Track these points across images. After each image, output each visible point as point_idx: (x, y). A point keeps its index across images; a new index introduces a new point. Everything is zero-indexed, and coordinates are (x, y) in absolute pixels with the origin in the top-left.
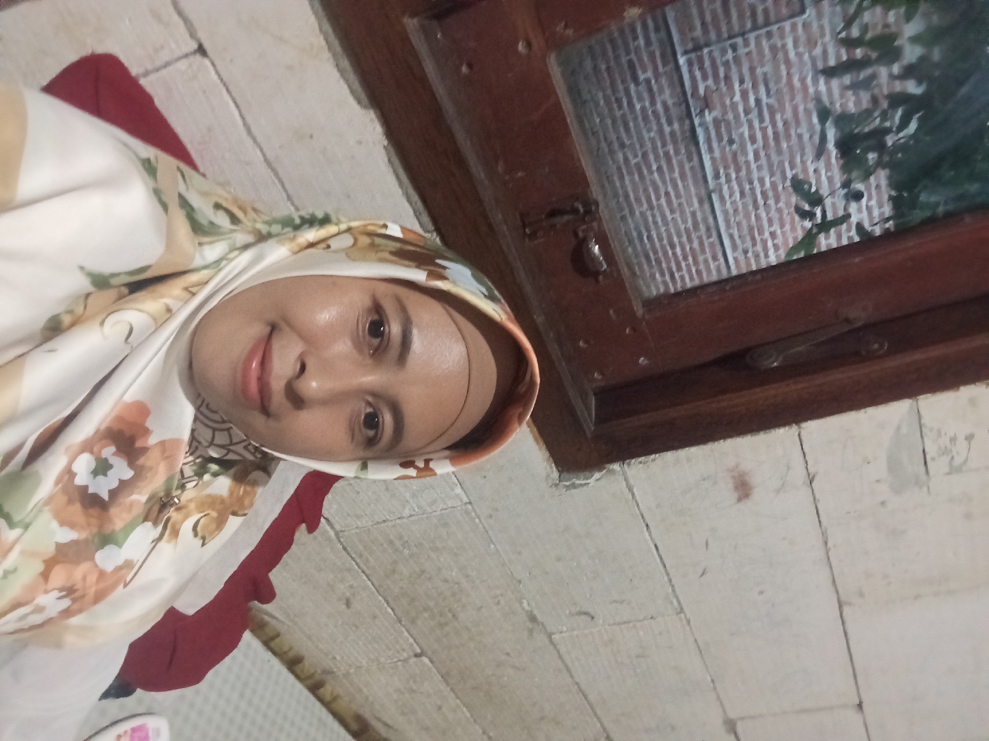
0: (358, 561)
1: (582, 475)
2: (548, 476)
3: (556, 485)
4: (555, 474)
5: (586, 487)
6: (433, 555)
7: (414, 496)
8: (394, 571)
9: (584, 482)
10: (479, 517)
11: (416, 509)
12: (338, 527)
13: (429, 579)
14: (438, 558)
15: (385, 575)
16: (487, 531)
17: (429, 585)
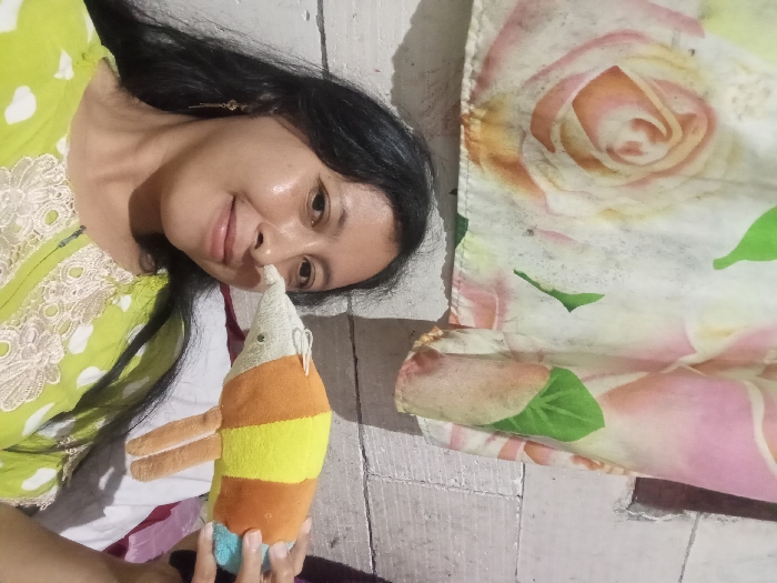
0: (371, 508)
1: (654, 511)
2: (619, 501)
3: (622, 511)
4: (628, 501)
5: (648, 523)
6: (450, 530)
7: (469, 469)
8: (401, 530)
9: (650, 518)
10: (520, 512)
11: (463, 484)
12: (372, 469)
13: (430, 550)
14: (453, 535)
15: (390, 531)
16: (520, 528)
17: (427, 555)
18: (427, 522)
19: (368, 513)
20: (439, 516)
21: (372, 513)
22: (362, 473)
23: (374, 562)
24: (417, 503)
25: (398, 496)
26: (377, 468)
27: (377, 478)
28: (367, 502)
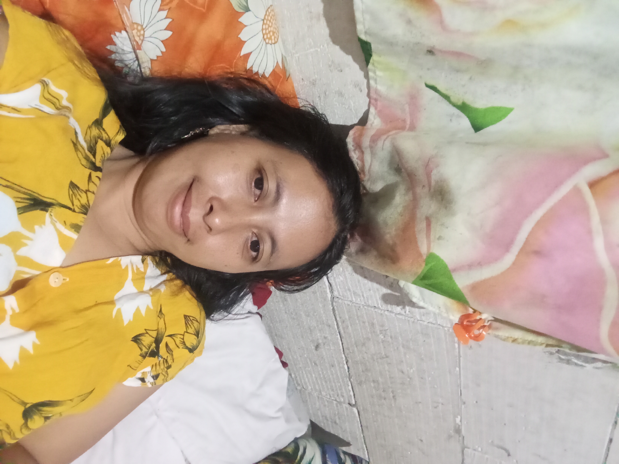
0: (340, 324)
10: (458, 342)
13: (389, 364)
14: (405, 354)
15: (356, 343)
16: (460, 356)
17: (387, 367)
18: (383, 341)
19: (338, 328)
20: (391, 337)
21: (341, 328)
22: (329, 295)
23: (348, 368)
24: (373, 324)
25: (358, 317)
26: (339, 293)
27: (340, 301)
28: (336, 319)
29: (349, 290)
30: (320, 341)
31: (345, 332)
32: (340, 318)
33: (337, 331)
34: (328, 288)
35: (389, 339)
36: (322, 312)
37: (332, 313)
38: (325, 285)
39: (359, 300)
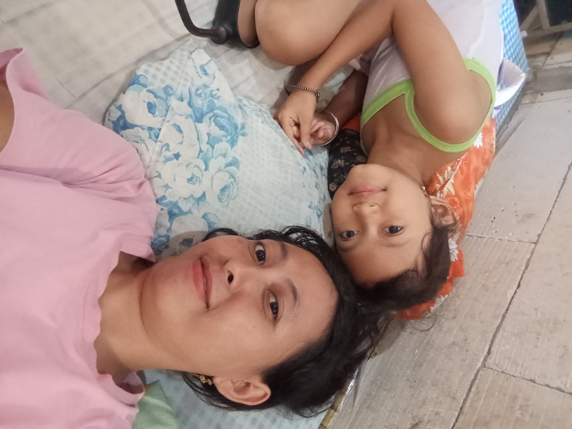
29: (509, 358)
30: (426, 418)
31: (470, 406)
32: (477, 388)
33: (460, 406)
34: (483, 357)
35: (527, 417)
36: (457, 382)
37: (469, 383)
38: (483, 353)
39: (514, 370)
